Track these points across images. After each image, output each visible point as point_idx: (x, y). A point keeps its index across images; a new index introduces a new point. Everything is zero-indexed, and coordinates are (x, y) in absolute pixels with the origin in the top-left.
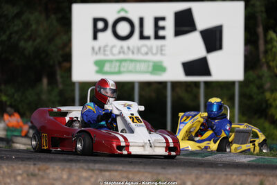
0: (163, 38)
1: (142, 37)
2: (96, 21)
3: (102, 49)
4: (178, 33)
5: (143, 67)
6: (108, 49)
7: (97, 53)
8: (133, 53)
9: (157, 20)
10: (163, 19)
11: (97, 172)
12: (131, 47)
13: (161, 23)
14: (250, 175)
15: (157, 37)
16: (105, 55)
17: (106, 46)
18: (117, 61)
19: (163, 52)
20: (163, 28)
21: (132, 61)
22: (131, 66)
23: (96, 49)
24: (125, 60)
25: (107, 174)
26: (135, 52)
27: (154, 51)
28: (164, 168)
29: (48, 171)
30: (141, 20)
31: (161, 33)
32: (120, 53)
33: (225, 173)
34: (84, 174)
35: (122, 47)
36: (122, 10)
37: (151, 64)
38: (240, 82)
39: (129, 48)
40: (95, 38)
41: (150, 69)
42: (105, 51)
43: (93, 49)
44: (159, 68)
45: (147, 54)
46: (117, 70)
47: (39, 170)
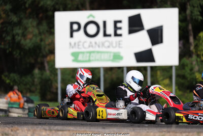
0: (120, 35)
1: (105, 35)
2: (72, 24)
3: (77, 44)
4: (131, 32)
5: (106, 56)
6: (81, 44)
7: (73, 47)
8: (99, 46)
9: (116, 22)
10: (120, 22)
11: (54, 132)
12: (98, 43)
13: (119, 25)
14: (165, 132)
15: (116, 35)
16: (78, 48)
17: (79, 42)
18: (87, 52)
19: (121, 46)
20: (120, 28)
21: (98, 52)
22: (98, 56)
23: (73, 44)
24: (94, 52)
25: (60, 133)
26: (101, 45)
27: (114, 45)
28: (104, 128)
29: (18, 132)
30: (105, 23)
31: (119, 32)
32: (89, 46)
33: (147, 131)
34: (44, 133)
35: (91, 43)
36: (91, 15)
37: (112, 54)
38: (176, 66)
39: (96, 43)
40: (72, 36)
41: (112, 58)
42: (79, 45)
43: (70, 44)
44: (117, 57)
45: (109, 47)
46: (87, 59)
47: (12, 131)
